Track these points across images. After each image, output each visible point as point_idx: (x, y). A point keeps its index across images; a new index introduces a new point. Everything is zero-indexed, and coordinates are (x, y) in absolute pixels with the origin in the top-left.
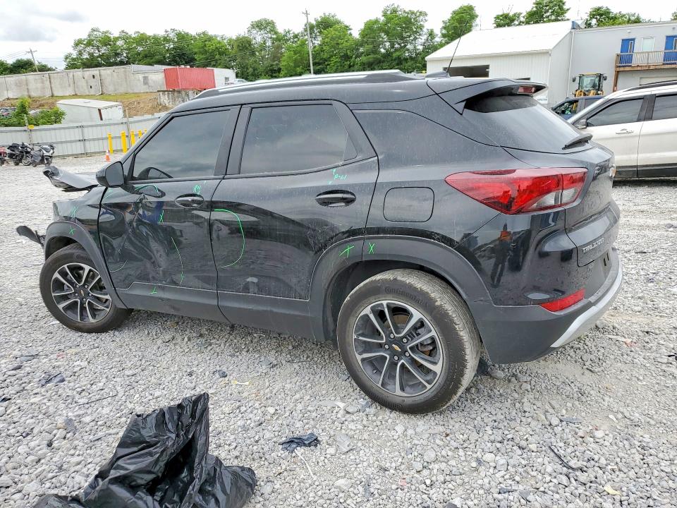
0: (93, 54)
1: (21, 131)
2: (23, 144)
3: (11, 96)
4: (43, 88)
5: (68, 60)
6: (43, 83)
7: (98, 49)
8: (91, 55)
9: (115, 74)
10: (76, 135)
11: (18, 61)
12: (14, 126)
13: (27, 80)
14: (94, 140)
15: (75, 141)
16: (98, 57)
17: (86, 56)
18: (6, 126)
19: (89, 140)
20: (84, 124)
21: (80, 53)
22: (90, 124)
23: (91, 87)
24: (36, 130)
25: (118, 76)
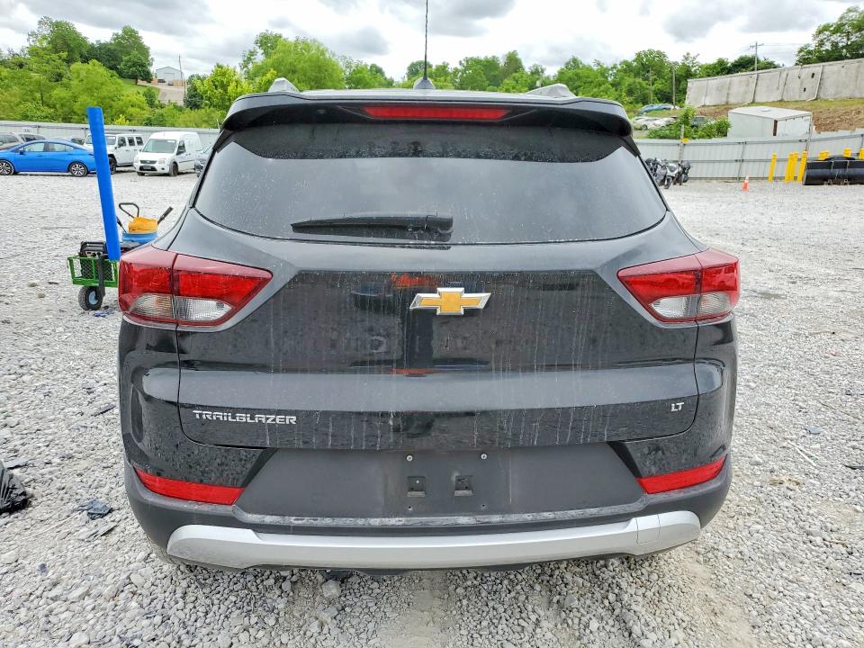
0: (837, 43)
1: (673, 145)
2: (655, 160)
3: (708, 104)
4: (746, 92)
5: (802, 53)
6: (747, 85)
7: (848, 36)
8: (835, 45)
9: (843, 71)
10: (735, 152)
11: (742, 58)
12: (670, 138)
13: (730, 83)
14: (754, 161)
15: (731, 161)
16: (843, 47)
17: (828, 46)
18: (662, 138)
19: (749, 161)
20: (749, 140)
21: (821, 43)
22: (756, 139)
23: (805, 90)
24: (690, 145)
25: (846, 73)
